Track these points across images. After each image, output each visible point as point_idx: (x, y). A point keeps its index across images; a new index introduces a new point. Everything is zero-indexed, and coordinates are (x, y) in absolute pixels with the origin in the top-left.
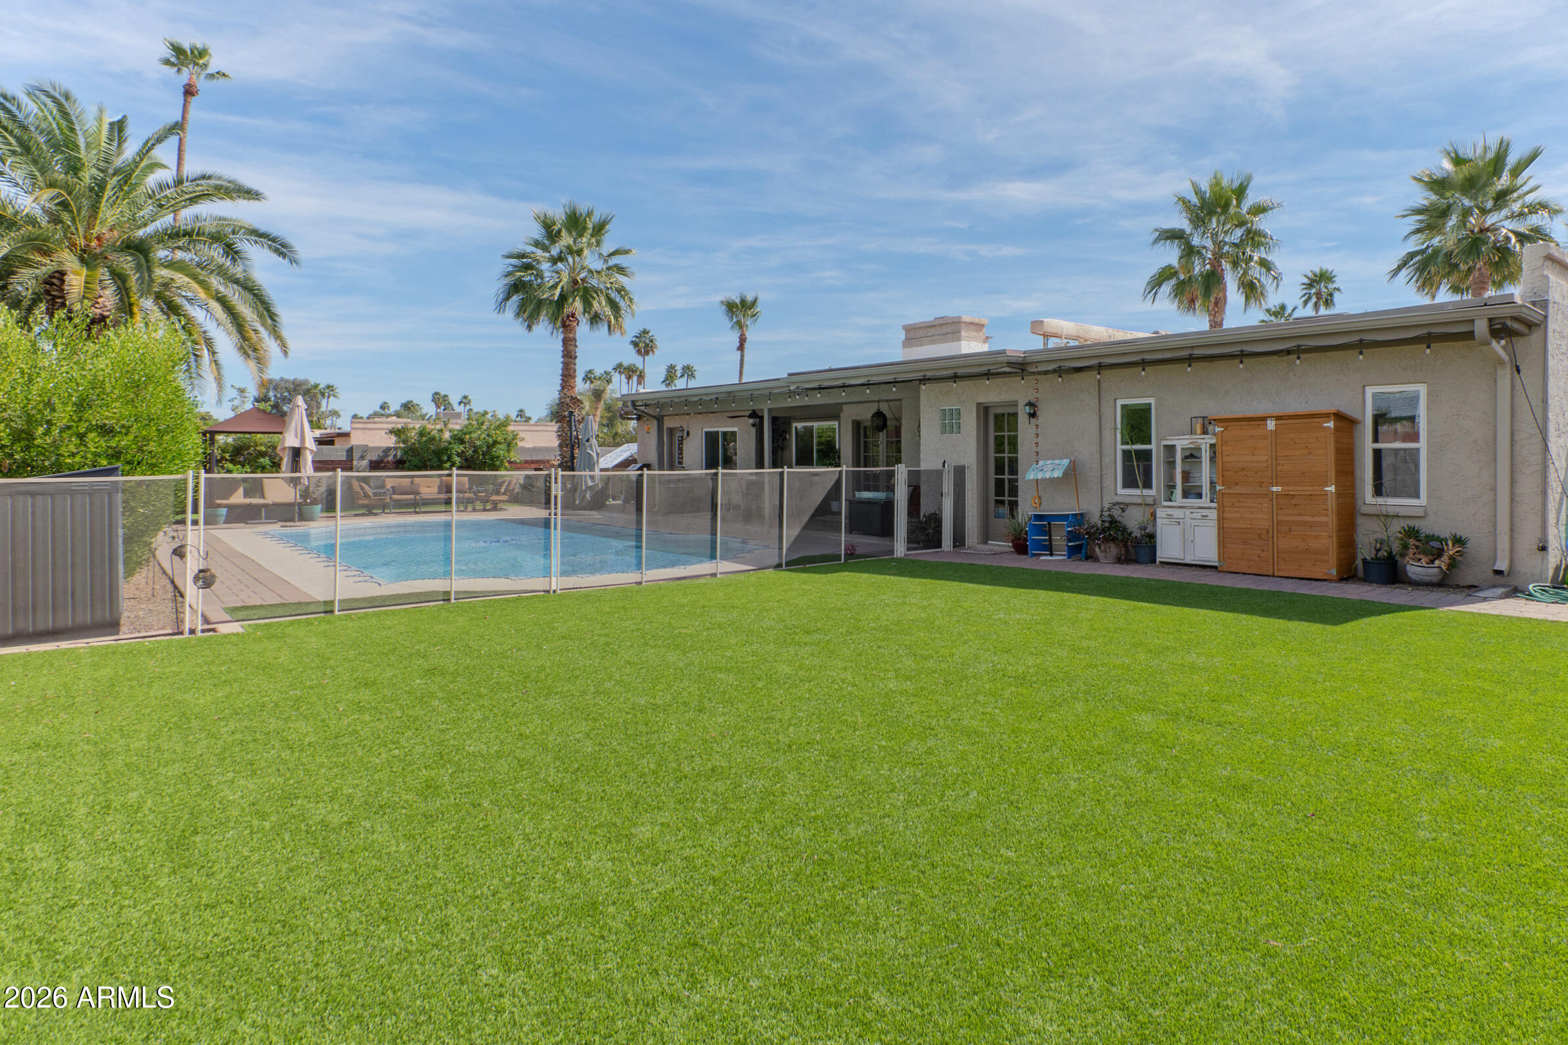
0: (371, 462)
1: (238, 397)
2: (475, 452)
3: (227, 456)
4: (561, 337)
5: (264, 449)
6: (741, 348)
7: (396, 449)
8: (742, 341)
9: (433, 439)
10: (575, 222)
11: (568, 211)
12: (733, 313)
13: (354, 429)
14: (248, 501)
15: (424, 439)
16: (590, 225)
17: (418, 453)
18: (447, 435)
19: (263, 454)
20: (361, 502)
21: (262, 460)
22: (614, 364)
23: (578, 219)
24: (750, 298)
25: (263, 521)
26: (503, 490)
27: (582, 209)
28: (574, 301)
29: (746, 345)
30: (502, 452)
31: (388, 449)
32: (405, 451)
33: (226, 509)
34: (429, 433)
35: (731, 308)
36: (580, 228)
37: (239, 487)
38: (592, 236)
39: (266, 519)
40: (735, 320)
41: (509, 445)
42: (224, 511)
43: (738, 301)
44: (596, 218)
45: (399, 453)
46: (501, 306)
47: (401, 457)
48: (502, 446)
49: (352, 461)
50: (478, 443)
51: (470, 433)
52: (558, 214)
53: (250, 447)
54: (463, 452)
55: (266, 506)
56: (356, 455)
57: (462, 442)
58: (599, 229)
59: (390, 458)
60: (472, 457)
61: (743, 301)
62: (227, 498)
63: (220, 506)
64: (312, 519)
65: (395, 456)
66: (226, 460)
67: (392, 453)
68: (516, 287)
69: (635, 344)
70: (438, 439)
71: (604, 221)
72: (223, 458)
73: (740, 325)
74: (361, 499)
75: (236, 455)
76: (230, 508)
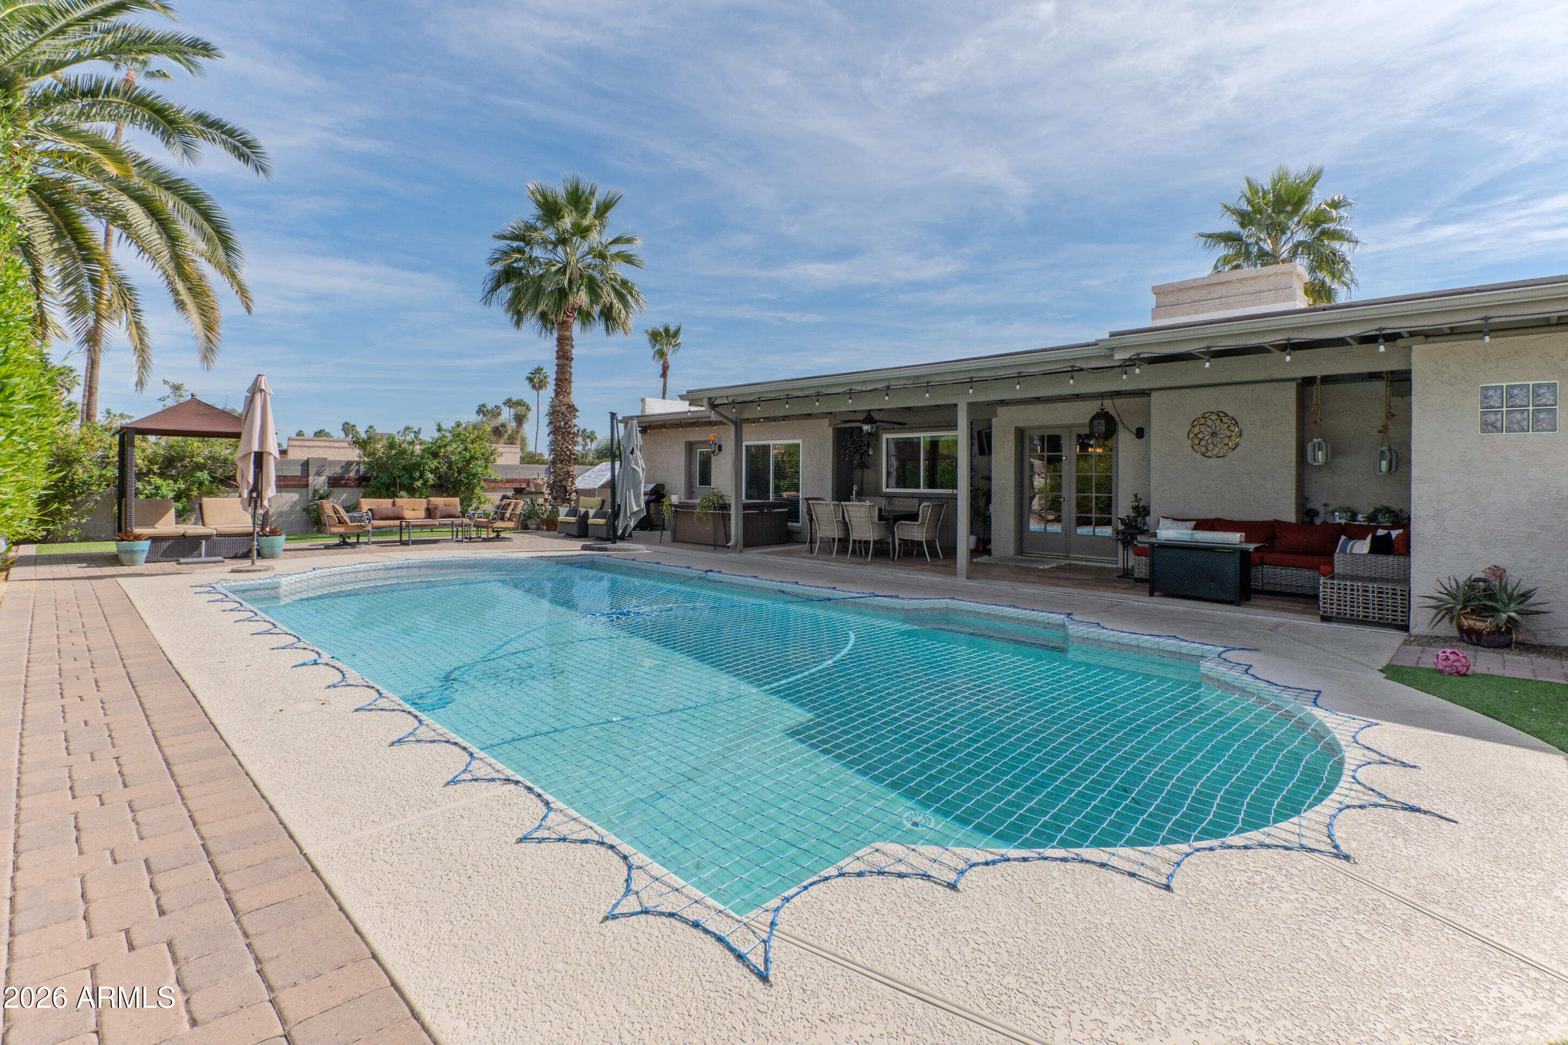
0: (329, 478)
1: (173, 395)
2: (450, 468)
3: (155, 468)
4: (556, 335)
5: (202, 461)
6: (664, 375)
7: (358, 463)
8: (665, 368)
9: (404, 452)
10: (577, 199)
11: (569, 187)
12: (656, 341)
13: (292, 446)
14: (181, 529)
15: (393, 452)
16: (593, 206)
17: (387, 468)
18: (418, 449)
19: (201, 467)
20: (334, 530)
21: (199, 474)
22: (504, 399)
23: (580, 198)
24: (672, 329)
25: (203, 559)
26: (508, 515)
27: (585, 185)
28: (578, 290)
29: (669, 372)
30: (480, 469)
31: (349, 464)
32: (370, 466)
33: (149, 542)
34: (400, 446)
35: (654, 336)
36: (581, 208)
37: (168, 509)
38: (595, 217)
39: (207, 555)
40: (658, 347)
41: (487, 460)
42: (145, 545)
43: (662, 330)
44: (599, 197)
45: (362, 468)
46: (487, 298)
47: (365, 472)
48: (479, 463)
49: (307, 476)
50: (453, 458)
51: (445, 446)
52: (560, 192)
53: (183, 459)
54: (437, 468)
55: (207, 537)
56: (312, 470)
57: (435, 455)
58: (604, 209)
59: (352, 474)
60: (446, 473)
61: (667, 330)
62: (152, 524)
63: (138, 538)
64: (272, 556)
65: (358, 471)
66: (154, 474)
67: (354, 468)
68: (508, 275)
69: (531, 380)
70: (409, 452)
71: (610, 201)
72: (150, 471)
73: (661, 354)
74: (334, 526)
75: (167, 467)
76: (155, 539)
